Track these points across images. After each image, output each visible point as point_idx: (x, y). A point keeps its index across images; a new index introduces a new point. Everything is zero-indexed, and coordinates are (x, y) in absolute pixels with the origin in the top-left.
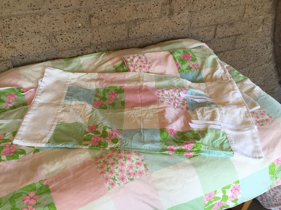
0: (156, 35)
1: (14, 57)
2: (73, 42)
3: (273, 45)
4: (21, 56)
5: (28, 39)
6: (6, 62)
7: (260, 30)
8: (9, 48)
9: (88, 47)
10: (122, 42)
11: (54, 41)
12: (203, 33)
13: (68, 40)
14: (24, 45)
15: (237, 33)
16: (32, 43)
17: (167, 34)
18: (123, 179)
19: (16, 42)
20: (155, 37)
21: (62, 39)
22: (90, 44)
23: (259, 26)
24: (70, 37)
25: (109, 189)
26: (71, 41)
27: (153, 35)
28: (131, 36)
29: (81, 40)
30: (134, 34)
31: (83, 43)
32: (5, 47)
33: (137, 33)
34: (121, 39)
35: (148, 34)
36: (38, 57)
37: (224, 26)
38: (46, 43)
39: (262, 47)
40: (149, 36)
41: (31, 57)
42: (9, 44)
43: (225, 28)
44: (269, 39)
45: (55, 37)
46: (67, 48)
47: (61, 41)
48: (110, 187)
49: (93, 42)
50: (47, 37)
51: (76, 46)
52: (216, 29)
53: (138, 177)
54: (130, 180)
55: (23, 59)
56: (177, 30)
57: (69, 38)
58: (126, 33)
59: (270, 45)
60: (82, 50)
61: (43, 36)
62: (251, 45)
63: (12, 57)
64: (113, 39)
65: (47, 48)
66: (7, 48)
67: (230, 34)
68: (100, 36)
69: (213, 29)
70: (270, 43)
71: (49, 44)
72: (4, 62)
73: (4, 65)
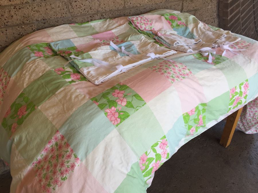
0: (144, 6)
1: (38, 21)
2: (84, 9)
3: (218, 19)
4: (44, 20)
5: (51, 4)
6: (32, 25)
7: (210, 7)
8: (35, 12)
9: (95, 14)
10: (120, 11)
11: (70, 7)
12: (174, 7)
13: (81, 7)
14: (47, 9)
15: (195, 8)
16: (53, 8)
17: (151, 6)
18: (178, 77)
19: (41, 6)
20: (143, 8)
21: (76, 6)
22: (97, 12)
23: (209, 3)
24: (82, 4)
25: (172, 83)
26: (84, 8)
27: (141, 7)
28: (126, 6)
29: (90, 8)
30: (129, 4)
31: (92, 11)
32: (32, 10)
33: (131, 3)
34: (119, 9)
35: (138, 5)
36: (57, 22)
37: (188, 2)
38: (64, 9)
39: (211, 21)
40: (139, 7)
41: (51, 22)
42: (35, 8)
43: (188, 3)
44: (215, 14)
45: (71, 4)
46: (79, 14)
47: (76, 7)
48: (172, 82)
49: (100, 9)
50: (65, 3)
51: (87, 13)
52: (183, 4)
53: (186, 76)
54: (183, 78)
55: (45, 23)
56: (158, 3)
57: (81, 6)
58: (123, 3)
59: (216, 20)
60: (91, 17)
61: (62, 2)
62: (205, 19)
63: (37, 21)
64: (114, 8)
65: (65, 14)
66: (34, 11)
67: (192, 9)
68: (105, 4)
69: (181, 4)
70: (216, 18)
71: (66, 9)
72: (31, 25)
73: (30, 27)
